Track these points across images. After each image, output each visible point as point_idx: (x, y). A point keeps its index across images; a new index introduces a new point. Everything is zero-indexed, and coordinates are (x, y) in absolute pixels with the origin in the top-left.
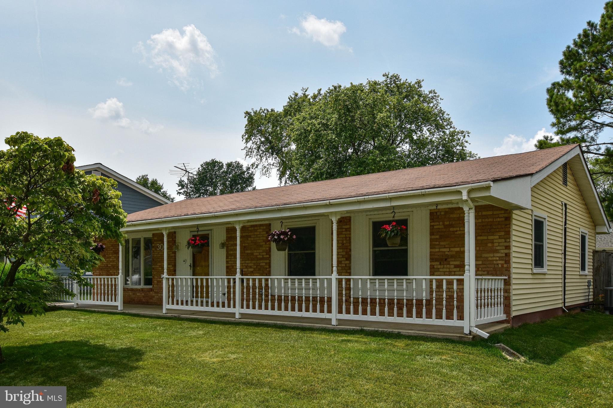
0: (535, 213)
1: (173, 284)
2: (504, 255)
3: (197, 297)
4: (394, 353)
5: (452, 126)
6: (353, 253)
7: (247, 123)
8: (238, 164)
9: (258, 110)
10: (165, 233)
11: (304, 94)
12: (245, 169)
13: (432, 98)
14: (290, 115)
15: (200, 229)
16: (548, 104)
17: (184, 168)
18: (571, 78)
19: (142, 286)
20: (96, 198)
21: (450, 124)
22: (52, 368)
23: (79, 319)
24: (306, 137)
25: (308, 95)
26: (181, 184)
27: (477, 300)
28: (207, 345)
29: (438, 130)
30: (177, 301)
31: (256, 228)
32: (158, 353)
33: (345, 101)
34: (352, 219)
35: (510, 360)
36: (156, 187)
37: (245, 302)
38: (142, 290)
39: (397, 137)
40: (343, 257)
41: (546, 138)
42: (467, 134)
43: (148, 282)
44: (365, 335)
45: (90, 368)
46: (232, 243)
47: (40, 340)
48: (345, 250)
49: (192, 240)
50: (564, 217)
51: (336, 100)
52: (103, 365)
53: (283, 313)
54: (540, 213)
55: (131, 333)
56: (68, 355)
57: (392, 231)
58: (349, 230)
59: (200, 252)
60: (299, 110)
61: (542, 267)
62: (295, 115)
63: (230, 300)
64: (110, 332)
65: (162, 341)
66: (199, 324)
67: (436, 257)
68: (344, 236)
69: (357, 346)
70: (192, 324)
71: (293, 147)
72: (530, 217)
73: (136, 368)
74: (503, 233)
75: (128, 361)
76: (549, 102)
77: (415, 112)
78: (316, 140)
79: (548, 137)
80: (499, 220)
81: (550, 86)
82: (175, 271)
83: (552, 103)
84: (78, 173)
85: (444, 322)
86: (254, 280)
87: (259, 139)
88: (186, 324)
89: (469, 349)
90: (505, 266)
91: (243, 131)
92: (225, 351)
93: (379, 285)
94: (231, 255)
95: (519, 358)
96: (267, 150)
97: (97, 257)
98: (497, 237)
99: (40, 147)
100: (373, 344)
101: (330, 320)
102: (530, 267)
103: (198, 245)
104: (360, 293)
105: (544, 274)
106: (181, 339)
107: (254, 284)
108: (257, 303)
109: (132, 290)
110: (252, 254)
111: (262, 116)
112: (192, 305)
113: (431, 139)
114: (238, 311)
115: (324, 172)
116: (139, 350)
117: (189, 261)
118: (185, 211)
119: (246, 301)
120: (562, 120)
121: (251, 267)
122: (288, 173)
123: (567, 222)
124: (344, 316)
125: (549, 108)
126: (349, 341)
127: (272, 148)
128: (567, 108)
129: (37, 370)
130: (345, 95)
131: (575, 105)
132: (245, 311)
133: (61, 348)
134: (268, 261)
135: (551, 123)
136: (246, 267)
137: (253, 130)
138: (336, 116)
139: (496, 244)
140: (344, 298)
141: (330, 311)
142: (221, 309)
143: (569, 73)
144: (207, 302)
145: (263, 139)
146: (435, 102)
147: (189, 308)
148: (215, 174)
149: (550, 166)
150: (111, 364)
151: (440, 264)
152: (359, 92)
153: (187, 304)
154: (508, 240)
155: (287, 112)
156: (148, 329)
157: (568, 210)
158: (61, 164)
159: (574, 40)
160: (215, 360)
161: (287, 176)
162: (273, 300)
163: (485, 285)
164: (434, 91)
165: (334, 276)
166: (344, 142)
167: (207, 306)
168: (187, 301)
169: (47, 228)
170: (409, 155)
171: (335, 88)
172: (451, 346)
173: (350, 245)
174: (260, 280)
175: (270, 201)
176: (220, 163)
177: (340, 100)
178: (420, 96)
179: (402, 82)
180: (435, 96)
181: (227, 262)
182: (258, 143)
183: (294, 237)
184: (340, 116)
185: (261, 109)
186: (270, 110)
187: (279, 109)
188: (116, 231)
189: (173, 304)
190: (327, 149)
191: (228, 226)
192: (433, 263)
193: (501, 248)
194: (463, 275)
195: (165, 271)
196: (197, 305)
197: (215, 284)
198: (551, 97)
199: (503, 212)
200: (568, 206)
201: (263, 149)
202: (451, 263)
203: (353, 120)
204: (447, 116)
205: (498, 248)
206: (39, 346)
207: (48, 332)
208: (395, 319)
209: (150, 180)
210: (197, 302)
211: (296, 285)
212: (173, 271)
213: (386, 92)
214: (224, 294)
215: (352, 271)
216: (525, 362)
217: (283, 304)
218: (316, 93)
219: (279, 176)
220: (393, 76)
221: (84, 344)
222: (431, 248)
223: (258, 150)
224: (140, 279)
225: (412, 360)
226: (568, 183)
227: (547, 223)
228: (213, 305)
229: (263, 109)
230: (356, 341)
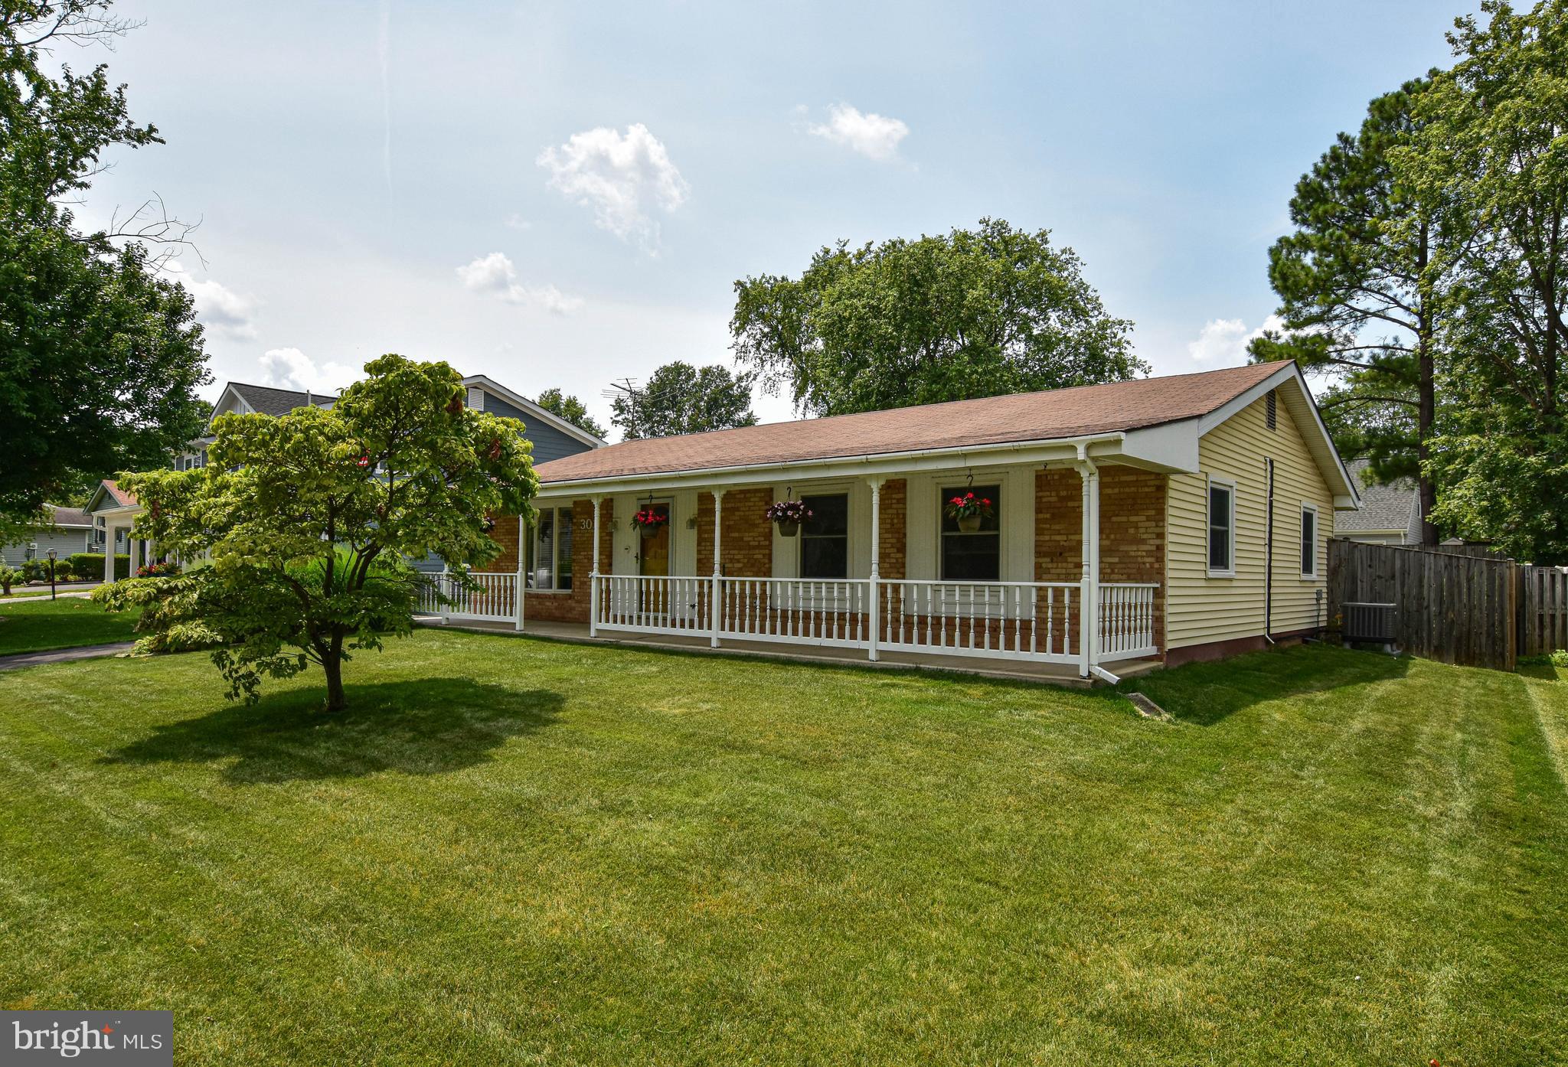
0: (1211, 478)
1: (608, 587)
2: (1154, 548)
3: (648, 610)
4: (962, 705)
5: (1102, 310)
6: (909, 541)
7: (738, 300)
8: (722, 370)
9: (758, 278)
10: (596, 503)
11: (842, 252)
12: (734, 380)
13: (1067, 262)
14: (815, 287)
15: (654, 495)
16: (1270, 276)
17: (627, 386)
18: (1307, 231)
19: (555, 590)
20: (496, 454)
21: (1098, 307)
22: (423, 718)
23: (453, 643)
24: (841, 329)
25: (849, 253)
26: (619, 406)
27: (1104, 621)
28: (664, 688)
29: (1077, 318)
30: (615, 617)
31: (748, 495)
32: (588, 700)
33: (909, 268)
34: (908, 483)
35: (1145, 718)
36: (574, 412)
37: (727, 621)
38: (555, 597)
39: (1003, 329)
40: (892, 547)
41: (1268, 335)
42: (1129, 326)
43: (565, 583)
44: (921, 677)
45: (483, 720)
46: (708, 519)
47: (397, 676)
48: (897, 535)
49: (642, 515)
50: (1269, 482)
51: (895, 267)
52: (502, 716)
53: (789, 639)
54: (1222, 478)
55: (540, 668)
56: (444, 699)
57: (966, 508)
58: (903, 501)
59: (654, 536)
60: (831, 278)
61: (1227, 567)
62: (824, 288)
63: (702, 617)
64: (507, 666)
65: (592, 681)
66: (651, 655)
67: (1044, 549)
68: (895, 511)
69: (906, 693)
70: (639, 656)
71: (819, 344)
72: (1203, 485)
73: (554, 721)
74: (1153, 512)
75: (541, 710)
76: (1273, 269)
77: (1036, 288)
78: (860, 335)
79: (1271, 333)
80: (1147, 490)
81: (1274, 243)
82: (610, 565)
83: (1277, 275)
84: (468, 413)
85: (1048, 657)
86: (743, 583)
87: (759, 328)
88: (630, 656)
89: (1083, 700)
90: (1156, 566)
91: (732, 314)
92: (693, 698)
93: (947, 595)
94: (705, 540)
95: (1159, 714)
96: (773, 350)
97: (494, 546)
98: (1144, 518)
99: (417, 377)
100: (932, 690)
101: (867, 651)
102: (1203, 567)
103: (651, 523)
104: (915, 608)
105: (1231, 580)
106: (622, 678)
107: (743, 590)
108: (747, 622)
109: (537, 596)
110: (741, 539)
111: (766, 289)
112: (639, 623)
113: (1065, 334)
114: (715, 634)
115: (873, 391)
116: (557, 695)
117: (635, 549)
118: (628, 464)
119: (730, 618)
120: (1298, 305)
121: (738, 561)
122: (810, 390)
123: (1275, 490)
124: (889, 646)
125: (1273, 283)
126: (893, 686)
127: (782, 345)
128: (1302, 284)
129: (401, 720)
130: (911, 257)
131: (1315, 278)
132: (727, 634)
133: (432, 689)
134: (767, 552)
135: (1274, 309)
136: (731, 561)
137: (750, 313)
138: (894, 293)
139: (1142, 530)
140: (889, 616)
141: (866, 637)
142: (686, 632)
143: (1305, 222)
144: (665, 619)
145: (766, 330)
146: (1071, 269)
147: (634, 628)
148: (681, 388)
149: (1236, 401)
150: (515, 714)
151: (1052, 561)
152: (936, 251)
153: (631, 623)
154: (1161, 524)
155: (809, 283)
156: (566, 662)
157: (1275, 471)
158: (445, 402)
159: (1315, 165)
160: (677, 711)
161: (807, 395)
162: (773, 618)
163: (1118, 598)
164: (1070, 249)
165: (874, 579)
166: (908, 339)
167: (665, 625)
168: (631, 617)
169: (413, 497)
170: (1026, 361)
171: (894, 244)
172: (1055, 695)
173: (905, 527)
174: (753, 584)
175: (774, 449)
176: (690, 368)
177: (902, 265)
178: (1045, 258)
179: (1012, 233)
180: (1072, 259)
181: (699, 552)
182: (758, 337)
183: (810, 513)
184: (901, 293)
185: (763, 277)
186: (779, 279)
187: (796, 277)
188: (522, 504)
189: (607, 621)
190: (879, 350)
191: (701, 491)
192: (1041, 560)
193: (1149, 536)
194: (1078, 580)
195: (596, 565)
196: (648, 624)
197: (678, 589)
198: (1276, 263)
199: (1153, 477)
200: (1275, 464)
201: (767, 347)
202: (1069, 559)
203: (925, 302)
204: (1093, 294)
205: (1145, 536)
206: (396, 686)
207: (408, 663)
208: (971, 652)
209: (565, 398)
210: (648, 618)
211: (812, 593)
212: (607, 567)
213: (984, 250)
214: (693, 606)
215: (908, 570)
216: (1169, 721)
217: (790, 625)
218: (863, 249)
219: (793, 394)
220: (997, 223)
221: (470, 683)
222: (1037, 534)
223: (758, 349)
224: (550, 578)
225: (989, 716)
226: (1278, 425)
227: (1236, 494)
228: (674, 625)
229: (767, 276)
230: (905, 687)
